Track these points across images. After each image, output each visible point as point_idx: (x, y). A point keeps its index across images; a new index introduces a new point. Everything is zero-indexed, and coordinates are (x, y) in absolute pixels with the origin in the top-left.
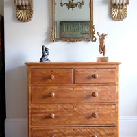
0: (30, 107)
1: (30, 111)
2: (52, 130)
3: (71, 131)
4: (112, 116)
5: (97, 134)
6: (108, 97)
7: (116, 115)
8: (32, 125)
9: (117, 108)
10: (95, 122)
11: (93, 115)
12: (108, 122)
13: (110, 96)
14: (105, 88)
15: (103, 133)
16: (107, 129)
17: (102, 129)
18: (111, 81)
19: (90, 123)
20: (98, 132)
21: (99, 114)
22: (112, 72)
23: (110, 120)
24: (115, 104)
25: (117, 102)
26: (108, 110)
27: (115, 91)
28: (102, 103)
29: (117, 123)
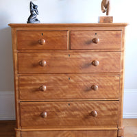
0: (17, 78)
1: (17, 83)
2: (44, 105)
3: (66, 106)
4: (115, 88)
5: (97, 109)
6: (111, 66)
7: (120, 87)
8: (19, 99)
9: (122, 79)
10: (95, 96)
11: (93, 88)
12: (111, 96)
13: (113, 65)
14: (108, 55)
15: (104, 108)
16: (108, 104)
17: (103, 104)
18: (115, 46)
19: (89, 96)
20: (98, 107)
21: (100, 87)
22: (117, 35)
23: (113, 94)
24: (119, 74)
25: (122, 72)
26: (111, 81)
27: (119, 58)
28: (103, 74)
29: (121, 97)
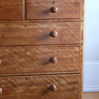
3: (23, 80)
4: (75, 60)
5: (57, 83)
7: (80, 59)
9: (82, 50)
10: (54, 69)
11: (51, 60)
12: (71, 69)
13: (73, 36)
14: (67, 25)
15: (63, 82)
16: (68, 77)
17: (62, 77)
18: (74, 16)
19: (48, 69)
20: (58, 81)
21: (59, 59)
23: (73, 66)
24: (80, 45)
25: (82, 43)
26: (70, 53)
27: (79, 29)
28: (62, 45)
